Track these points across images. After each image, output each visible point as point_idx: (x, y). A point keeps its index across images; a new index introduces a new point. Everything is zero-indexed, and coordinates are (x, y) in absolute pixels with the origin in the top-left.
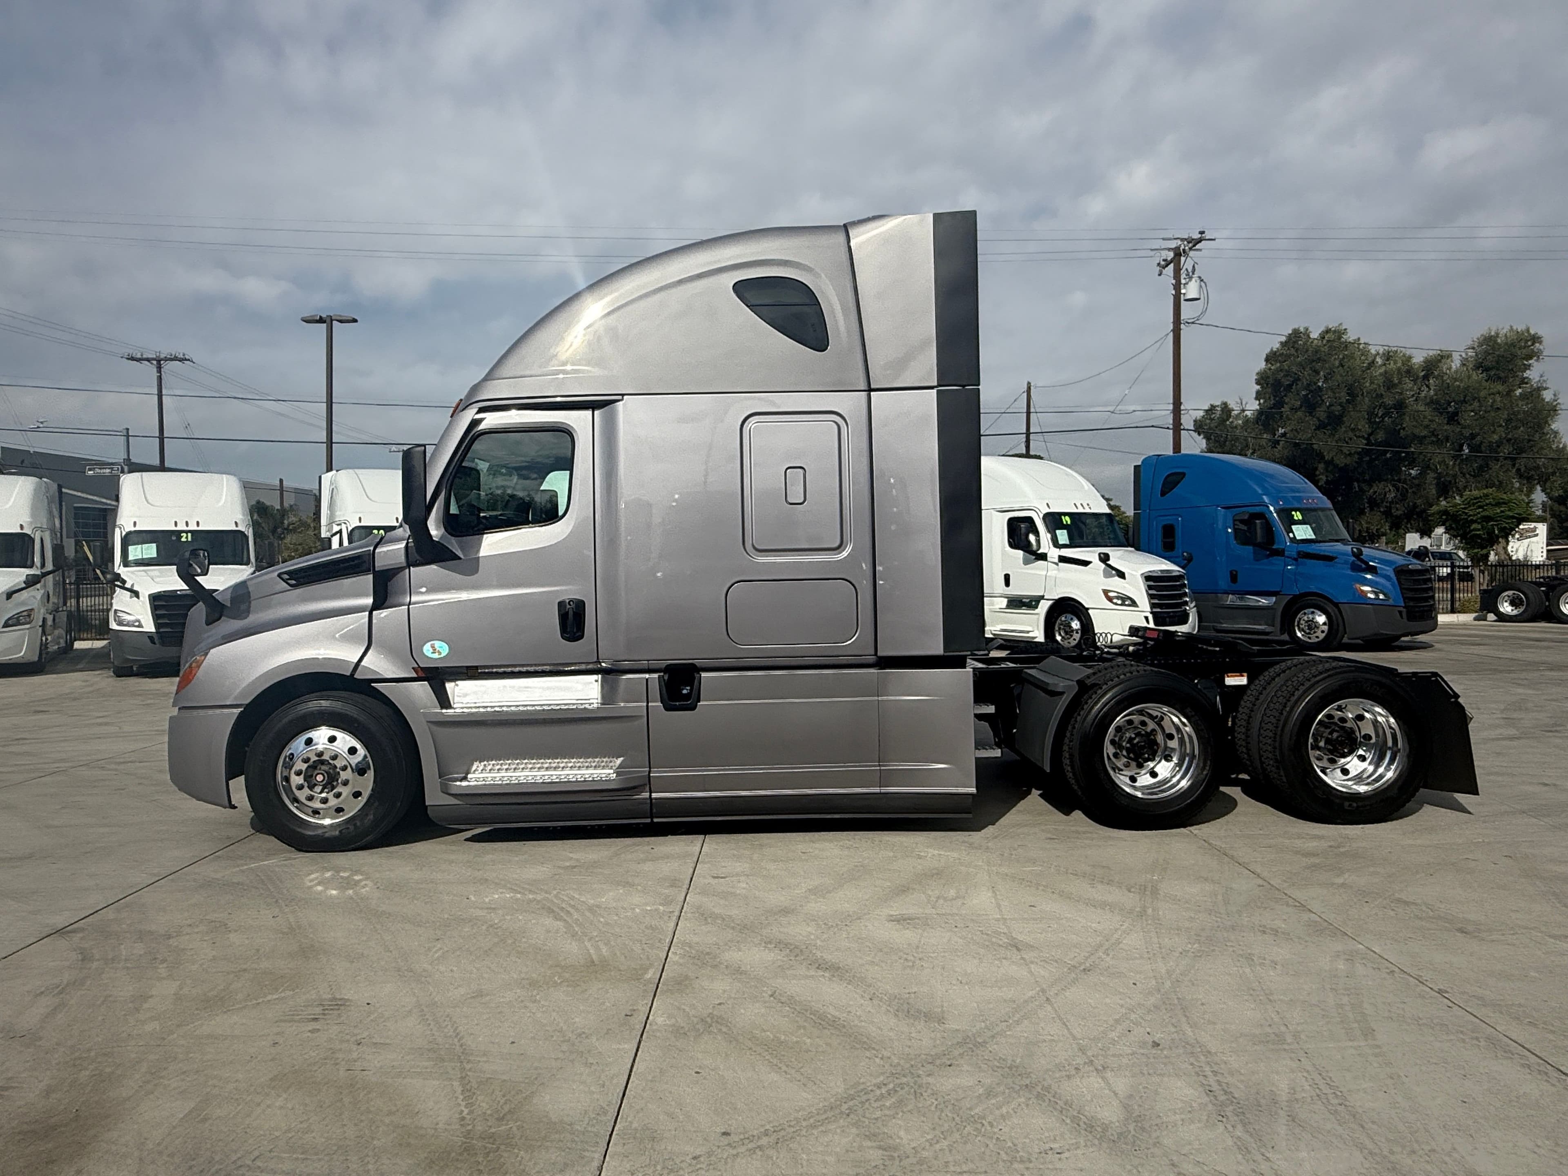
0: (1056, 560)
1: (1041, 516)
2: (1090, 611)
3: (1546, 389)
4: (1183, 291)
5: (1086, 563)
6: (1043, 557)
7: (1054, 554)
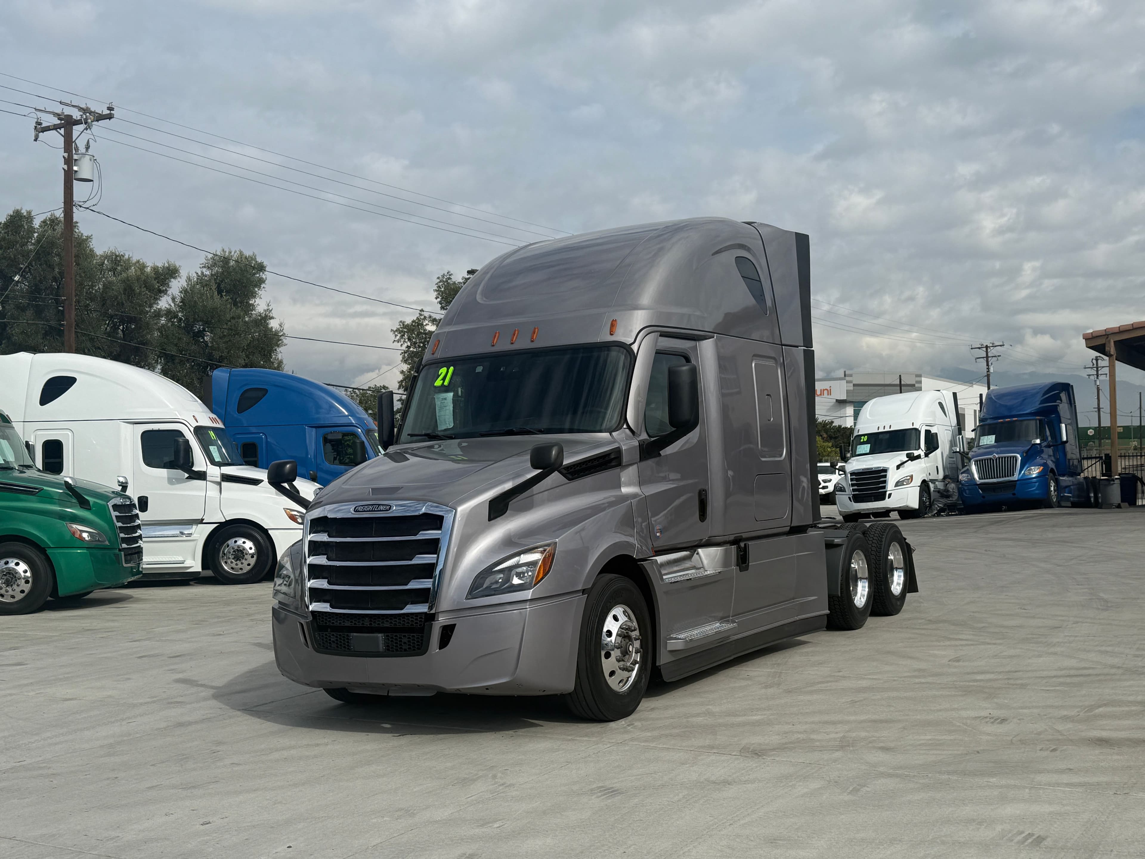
0: (219, 479)
1: (192, 429)
2: (270, 532)
3: (272, 318)
4: (75, 168)
5: (255, 482)
6: (202, 476)
7: (214, 472)
